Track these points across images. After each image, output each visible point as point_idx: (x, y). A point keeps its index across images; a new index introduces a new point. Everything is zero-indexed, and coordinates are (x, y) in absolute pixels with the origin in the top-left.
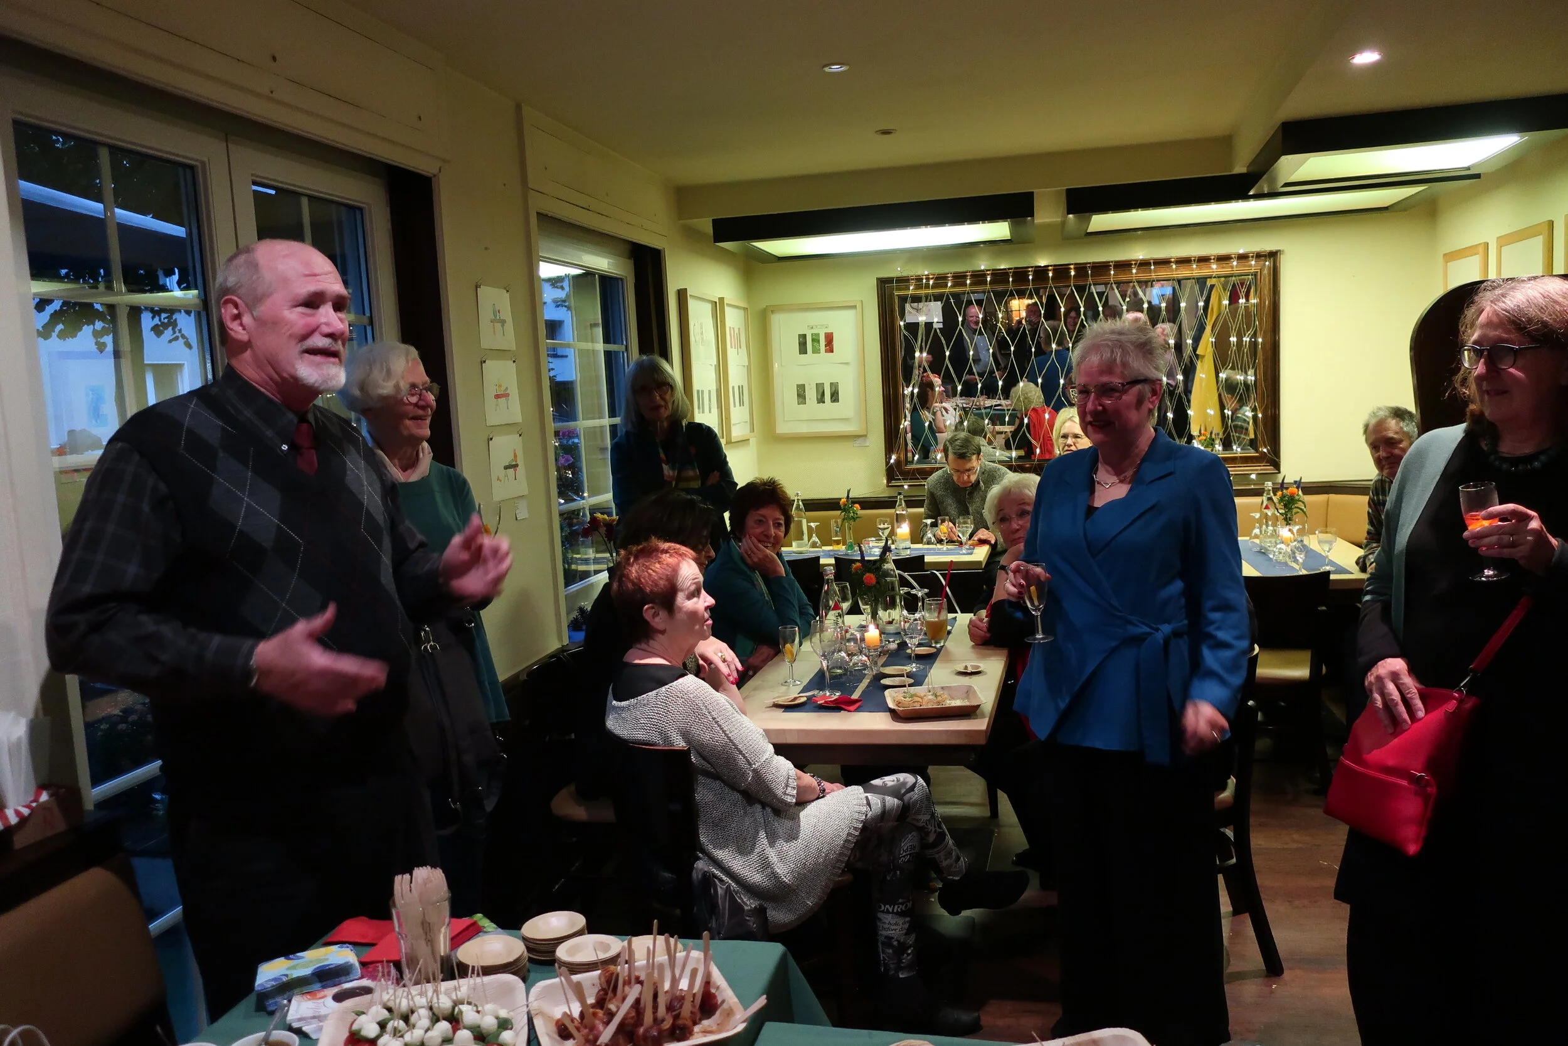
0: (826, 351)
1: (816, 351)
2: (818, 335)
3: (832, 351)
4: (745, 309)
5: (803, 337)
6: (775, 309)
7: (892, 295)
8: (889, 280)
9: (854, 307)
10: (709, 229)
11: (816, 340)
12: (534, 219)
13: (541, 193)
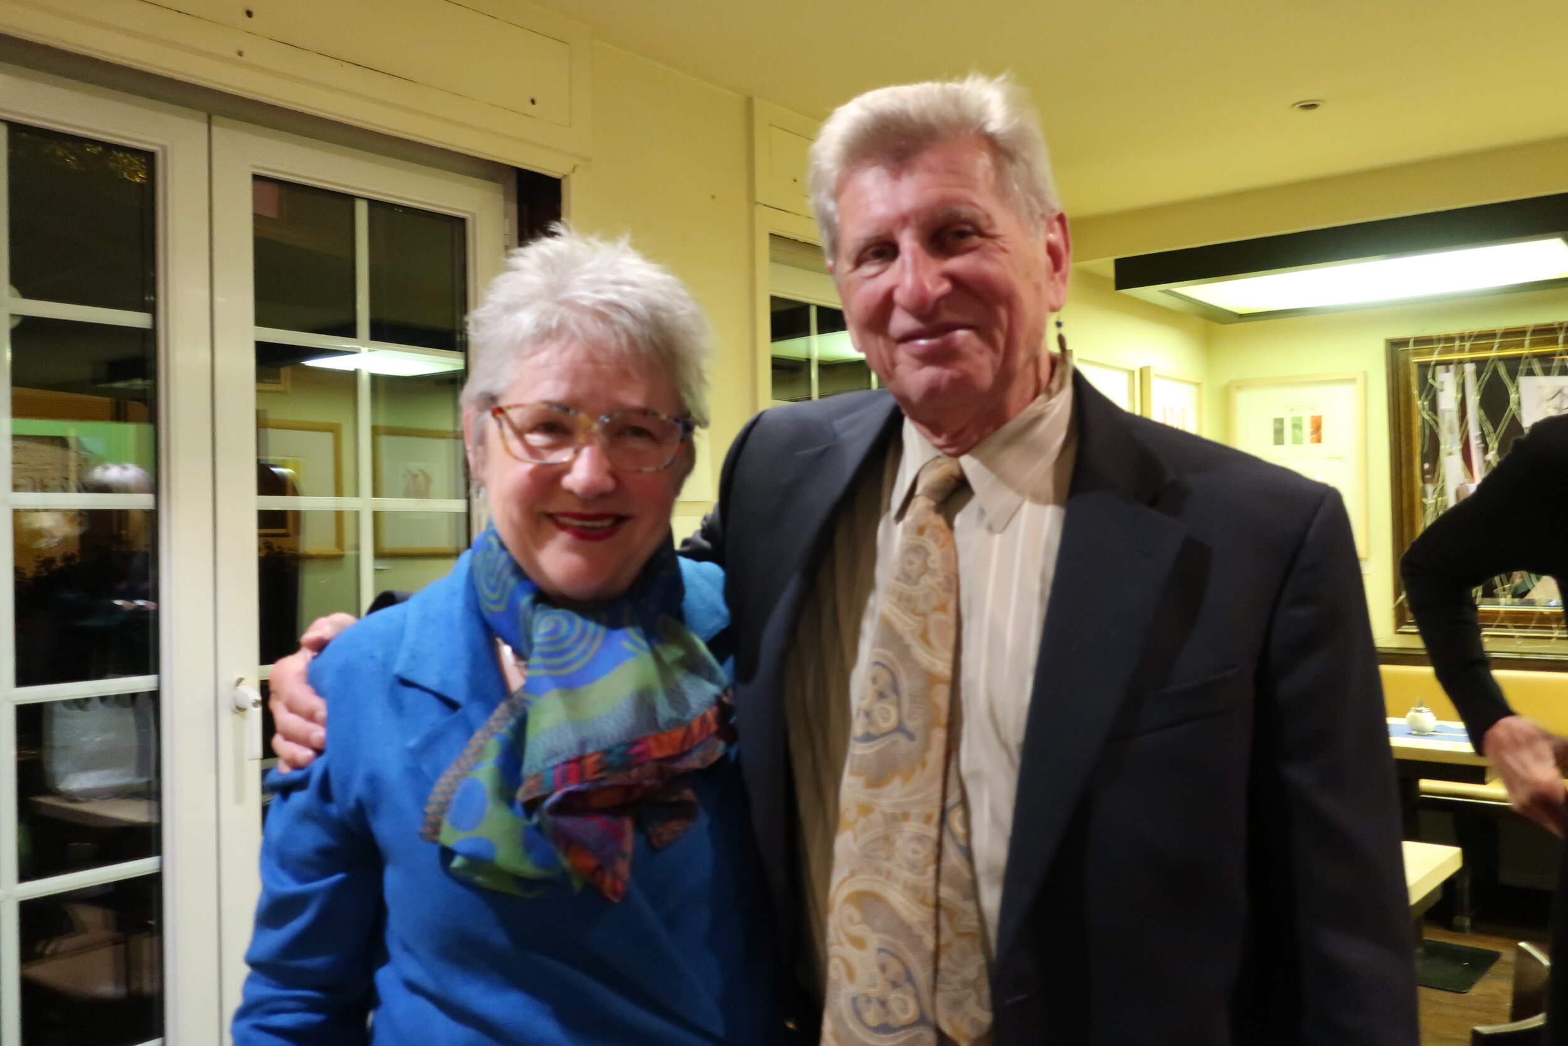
0: (1313, 441)
1: (1297, 440)
2: (1300, 419)
3: (1319, 440)
4: (1198, 384)
5: (1279, 422)
6: (1240, 385)
7: (1407, 364)
8: (1404, 342)
9: (1352, 381)
10: (1110, 271)
11: (1297, 426)
12: (763, 245)
13: (784, 211)
